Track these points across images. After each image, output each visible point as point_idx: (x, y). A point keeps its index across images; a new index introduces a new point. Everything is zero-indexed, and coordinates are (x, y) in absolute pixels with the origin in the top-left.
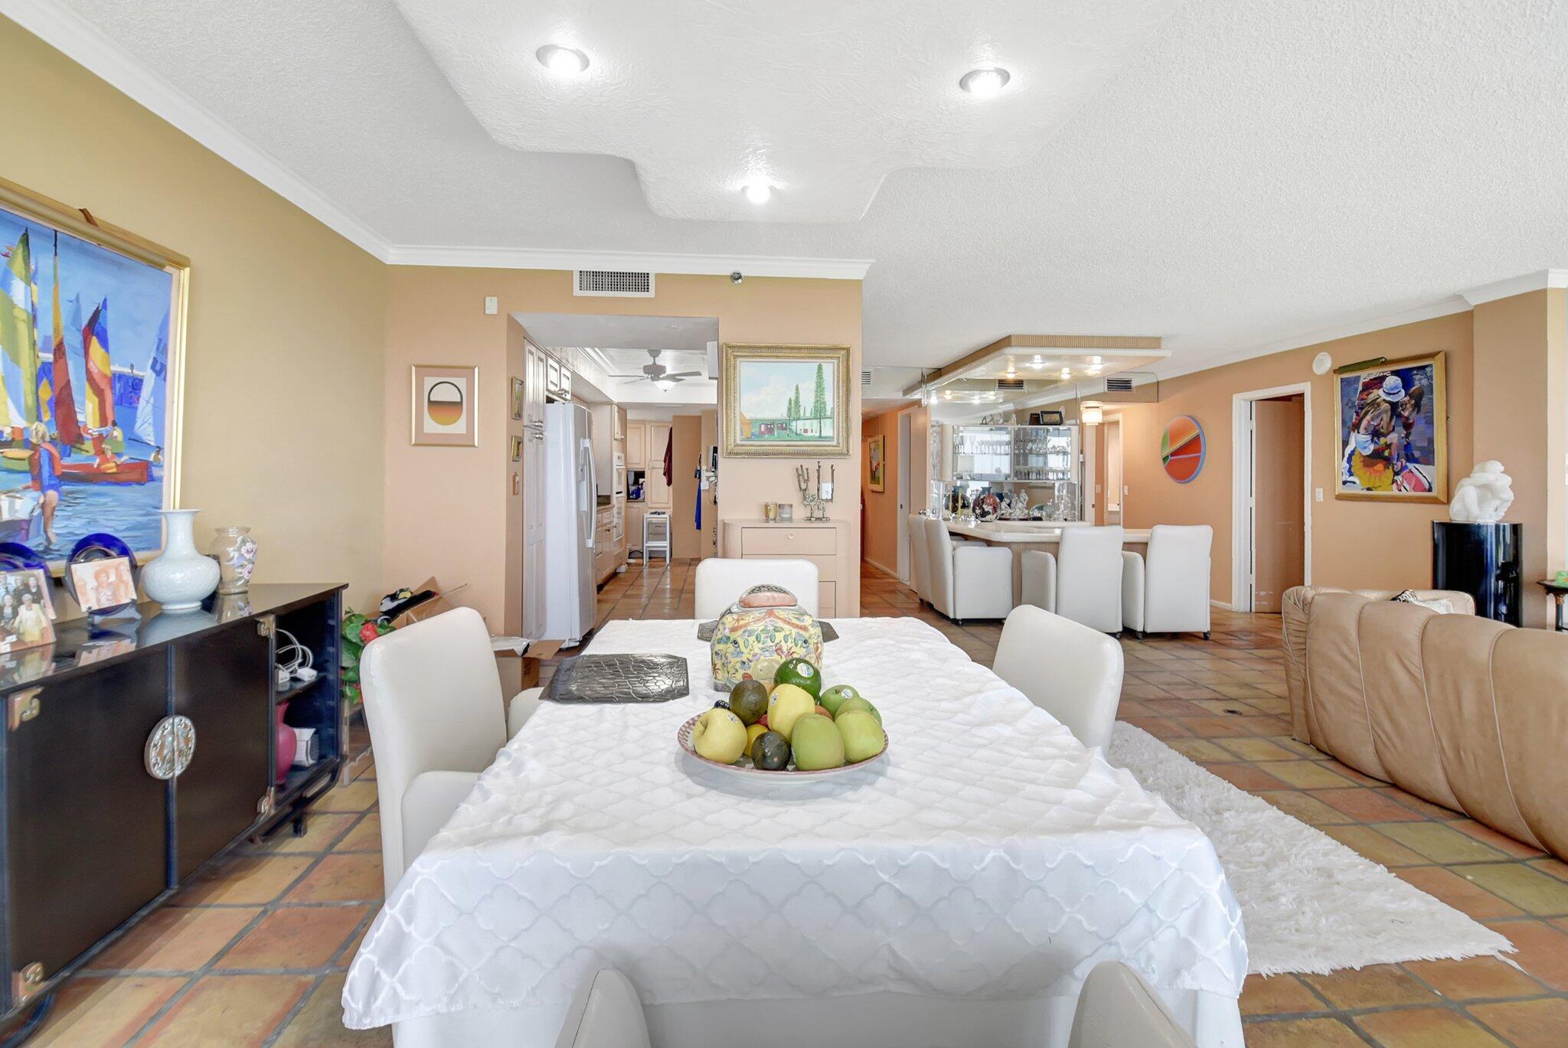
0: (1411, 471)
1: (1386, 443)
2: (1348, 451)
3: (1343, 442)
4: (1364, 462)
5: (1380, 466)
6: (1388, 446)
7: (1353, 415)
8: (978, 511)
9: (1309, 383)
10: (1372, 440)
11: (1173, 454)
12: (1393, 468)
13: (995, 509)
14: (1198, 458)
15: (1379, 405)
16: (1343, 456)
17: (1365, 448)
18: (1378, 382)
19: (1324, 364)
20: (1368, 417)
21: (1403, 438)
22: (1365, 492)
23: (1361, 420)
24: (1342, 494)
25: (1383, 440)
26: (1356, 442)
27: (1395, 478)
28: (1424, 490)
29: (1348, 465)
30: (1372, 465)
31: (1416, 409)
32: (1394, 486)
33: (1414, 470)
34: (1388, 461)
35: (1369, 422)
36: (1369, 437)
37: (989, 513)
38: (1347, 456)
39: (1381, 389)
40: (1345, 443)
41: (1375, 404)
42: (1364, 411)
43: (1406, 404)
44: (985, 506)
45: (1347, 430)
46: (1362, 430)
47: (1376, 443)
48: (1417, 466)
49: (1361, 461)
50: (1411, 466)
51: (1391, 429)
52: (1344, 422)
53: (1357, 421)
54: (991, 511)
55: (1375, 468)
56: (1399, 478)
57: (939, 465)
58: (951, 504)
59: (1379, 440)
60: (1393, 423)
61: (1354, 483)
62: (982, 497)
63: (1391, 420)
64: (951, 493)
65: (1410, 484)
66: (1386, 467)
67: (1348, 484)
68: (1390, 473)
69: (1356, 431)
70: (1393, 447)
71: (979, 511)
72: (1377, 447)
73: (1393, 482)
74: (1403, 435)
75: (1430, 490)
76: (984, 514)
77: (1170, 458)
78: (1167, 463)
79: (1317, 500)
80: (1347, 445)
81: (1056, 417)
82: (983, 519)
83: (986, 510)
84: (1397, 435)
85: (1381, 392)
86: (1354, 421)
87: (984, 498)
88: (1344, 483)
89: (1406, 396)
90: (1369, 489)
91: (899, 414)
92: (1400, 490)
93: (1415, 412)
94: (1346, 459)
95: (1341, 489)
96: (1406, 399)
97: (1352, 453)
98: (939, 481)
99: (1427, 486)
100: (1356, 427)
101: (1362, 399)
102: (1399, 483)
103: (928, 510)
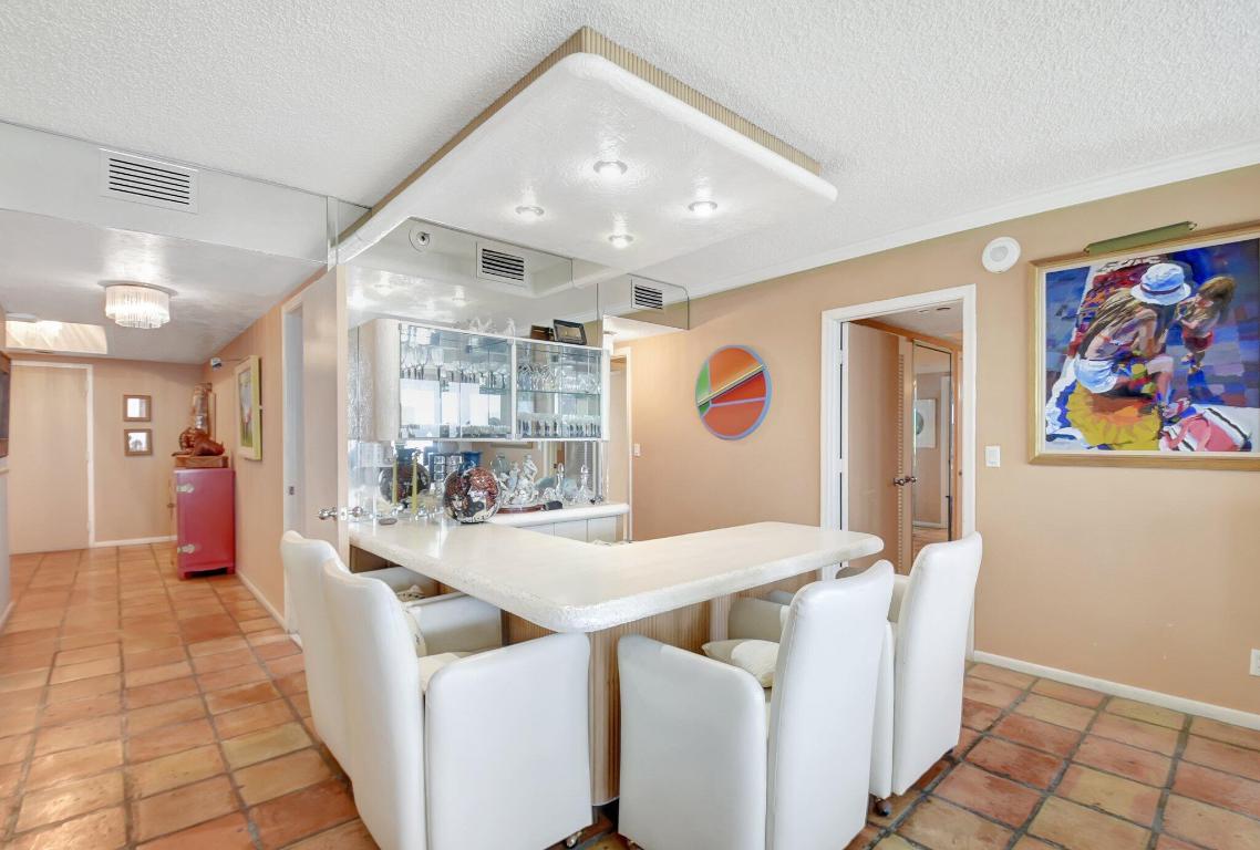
0: (1201, 417)
1: (1146, 372)
2: (1059, 387)
3: (1049, 374)
4: (1095, 404)
5: (1130, 410)
6: (1153, 377)
7: (1071, 331)
8: (458, 504)
9: (974, 286)
10: (1114, 369)
11: (715, 400)
12: (1160, 412)
13: (492, 496)
14: (763, 402)
15: (1131, 313)
16: (1049, 395)
17: (1097, 382)
18: (1131, 274)
19: (1003, 256)
20: (1106, 333)
21: (1185, 363)
22: (1096, 452)
23: (1088, 340)
24: (1045, 455)
25: (1137, 370)
26: (1077, 372)
27: (1165, 429)
28: (1233, 448)
29: (1059, 411)
30: (1113, 409)
31: (1218, 315)
32: (1163, 441)
33: (1209, 415)
34: (1147, 402)
35: (1106, 340)
36: (1106, 365)
37: (482, 508)
38: (1056, 394)
39: (1138, 286)
40: (1053, 376)
41: (1122, 310)
42: (1095, 324)
43: (1193, 308)
44: (472, 493)
45: (1059, 354)
46: (1091, 351)
47: (1122, 372)
48: (1215, 408)
49: (1087, 404)
50: (1200, 409)
51: (1159, 350)
52: (1051, 343)
53: (1081, 341)
54: (484, 501)
55: (1116, 413)
56: (1174, 430)
57: (368, 409)
58: (394, 484)
59: (1129, 369)
60: (1162, 340)
61: (1072, 438)
62: (465, 473)
63: (1158, 334)
64: (394, 466)
65: (1198, 438)
66: (1145, 411)
67: (1058, 440)
68: (1152, 422)
69: (1078, 356)
70: (1162, 380)
71: (460, 504)
72: (1125, 379)
73: (1160, 436)
74: (1185, 359)
75: (1247, 447)
76: (471, 508)
77: (711, 405)
78: (705, 413)
79: (988, 465)
80: (1058, 375)
81: (576, 333)
82: (467, 519)
83: (475, 500)
84: (1171, 359)
85: (1136, 292)
86: (1073, 339)
87: (470, 474)
88: (1051, 438)
89: (1192, 295)
90: (1104, 447)
91: (284, 310)
92: (1177, 449)
93: (1214, 322)
94: (1054, 400)
95: (1042, 447)
96: (1193, 299)
97: (1071, 389)
98: (370, 440)
99: (1240, 440)
100: (1079, 349)
101: (1092, 305)
102: (1173, 437)
103: (344, 510)
